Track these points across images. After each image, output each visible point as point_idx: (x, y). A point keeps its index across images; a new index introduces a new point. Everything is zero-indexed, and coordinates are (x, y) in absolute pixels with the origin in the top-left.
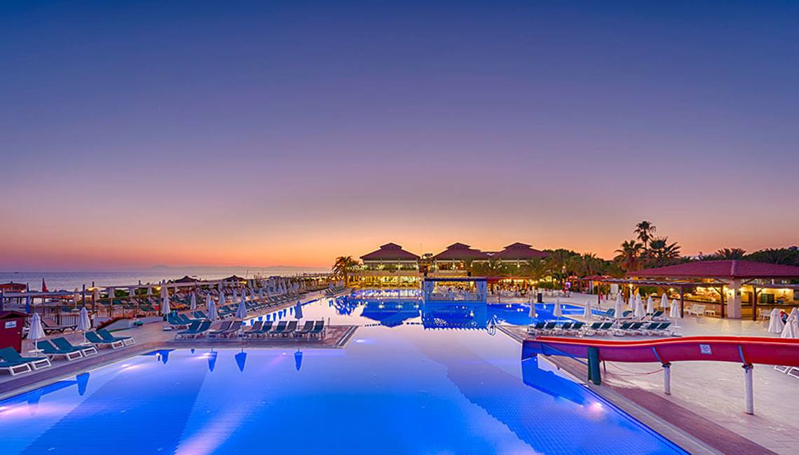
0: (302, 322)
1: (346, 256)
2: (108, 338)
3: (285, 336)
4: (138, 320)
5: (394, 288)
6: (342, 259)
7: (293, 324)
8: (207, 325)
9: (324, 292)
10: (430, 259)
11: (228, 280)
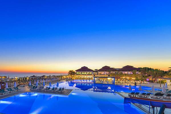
0: (58, 88)
1: (72, 70)
2: (18, 89)
3: (54, 91)
4: (24, 85)
5: (85, 79)
6: (71, 71)
7: (56, 88)
8: (36, 87)
9: (65, 80)
10: (97, 71)
11: (42, 76)
